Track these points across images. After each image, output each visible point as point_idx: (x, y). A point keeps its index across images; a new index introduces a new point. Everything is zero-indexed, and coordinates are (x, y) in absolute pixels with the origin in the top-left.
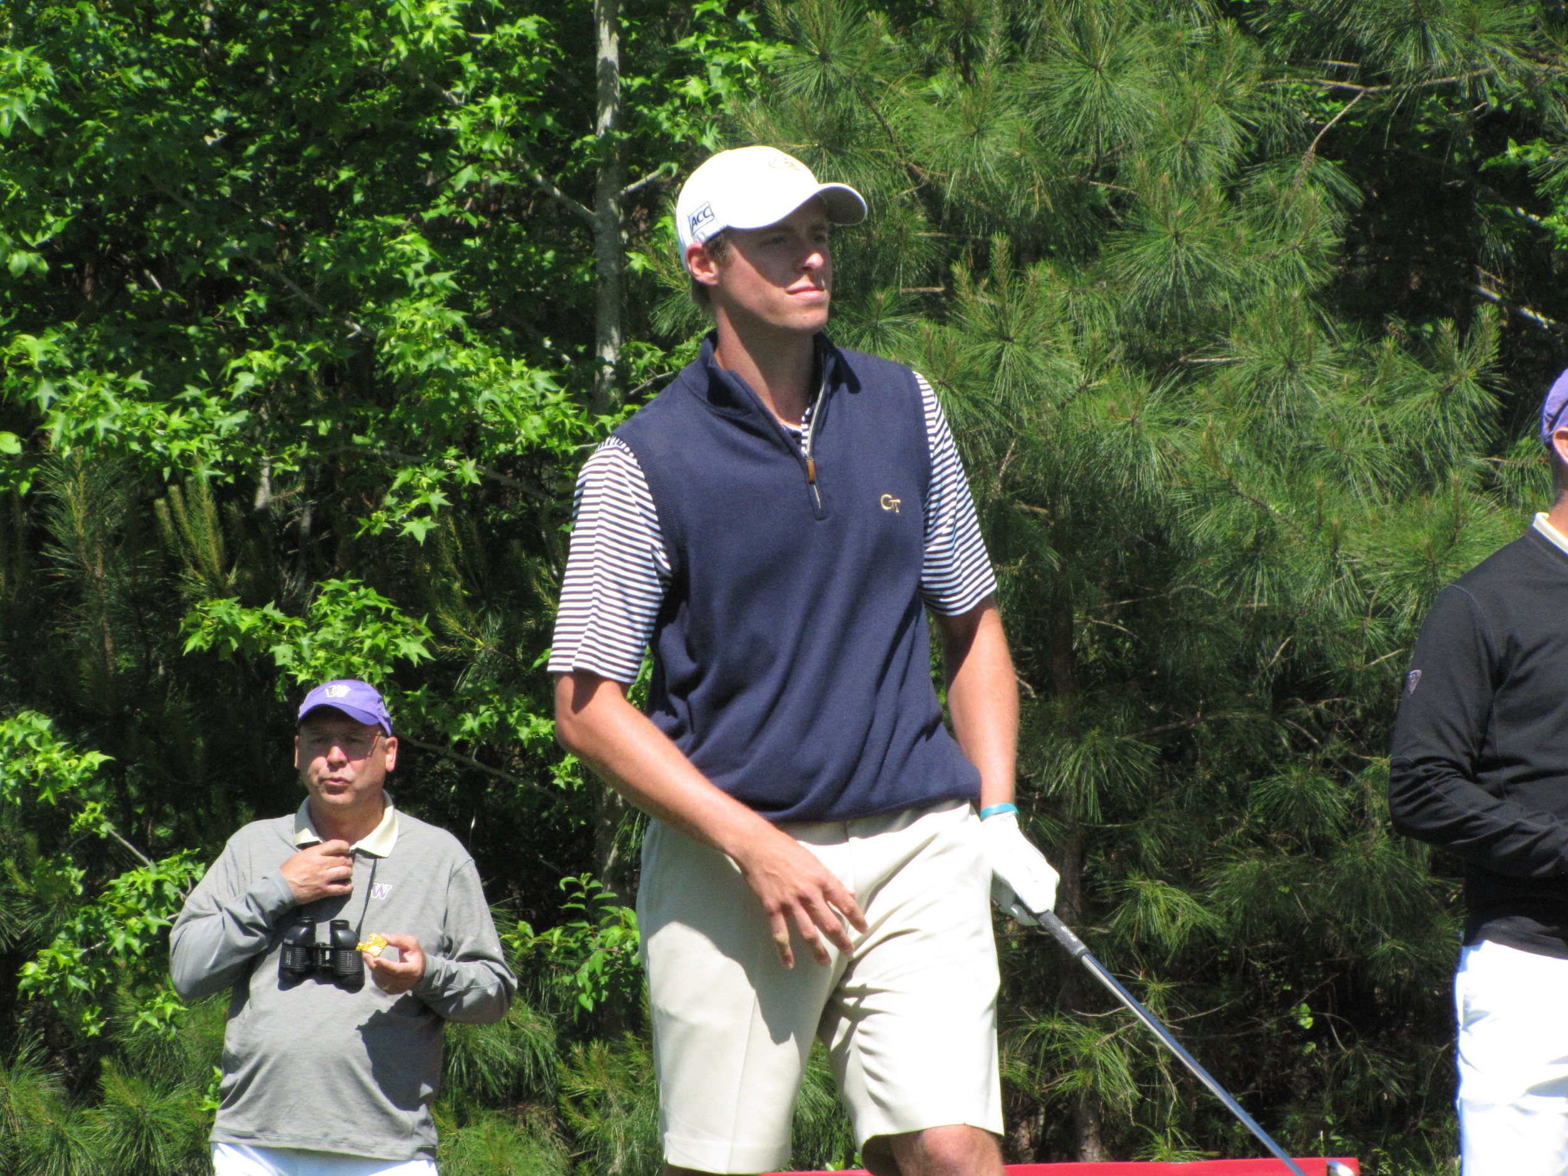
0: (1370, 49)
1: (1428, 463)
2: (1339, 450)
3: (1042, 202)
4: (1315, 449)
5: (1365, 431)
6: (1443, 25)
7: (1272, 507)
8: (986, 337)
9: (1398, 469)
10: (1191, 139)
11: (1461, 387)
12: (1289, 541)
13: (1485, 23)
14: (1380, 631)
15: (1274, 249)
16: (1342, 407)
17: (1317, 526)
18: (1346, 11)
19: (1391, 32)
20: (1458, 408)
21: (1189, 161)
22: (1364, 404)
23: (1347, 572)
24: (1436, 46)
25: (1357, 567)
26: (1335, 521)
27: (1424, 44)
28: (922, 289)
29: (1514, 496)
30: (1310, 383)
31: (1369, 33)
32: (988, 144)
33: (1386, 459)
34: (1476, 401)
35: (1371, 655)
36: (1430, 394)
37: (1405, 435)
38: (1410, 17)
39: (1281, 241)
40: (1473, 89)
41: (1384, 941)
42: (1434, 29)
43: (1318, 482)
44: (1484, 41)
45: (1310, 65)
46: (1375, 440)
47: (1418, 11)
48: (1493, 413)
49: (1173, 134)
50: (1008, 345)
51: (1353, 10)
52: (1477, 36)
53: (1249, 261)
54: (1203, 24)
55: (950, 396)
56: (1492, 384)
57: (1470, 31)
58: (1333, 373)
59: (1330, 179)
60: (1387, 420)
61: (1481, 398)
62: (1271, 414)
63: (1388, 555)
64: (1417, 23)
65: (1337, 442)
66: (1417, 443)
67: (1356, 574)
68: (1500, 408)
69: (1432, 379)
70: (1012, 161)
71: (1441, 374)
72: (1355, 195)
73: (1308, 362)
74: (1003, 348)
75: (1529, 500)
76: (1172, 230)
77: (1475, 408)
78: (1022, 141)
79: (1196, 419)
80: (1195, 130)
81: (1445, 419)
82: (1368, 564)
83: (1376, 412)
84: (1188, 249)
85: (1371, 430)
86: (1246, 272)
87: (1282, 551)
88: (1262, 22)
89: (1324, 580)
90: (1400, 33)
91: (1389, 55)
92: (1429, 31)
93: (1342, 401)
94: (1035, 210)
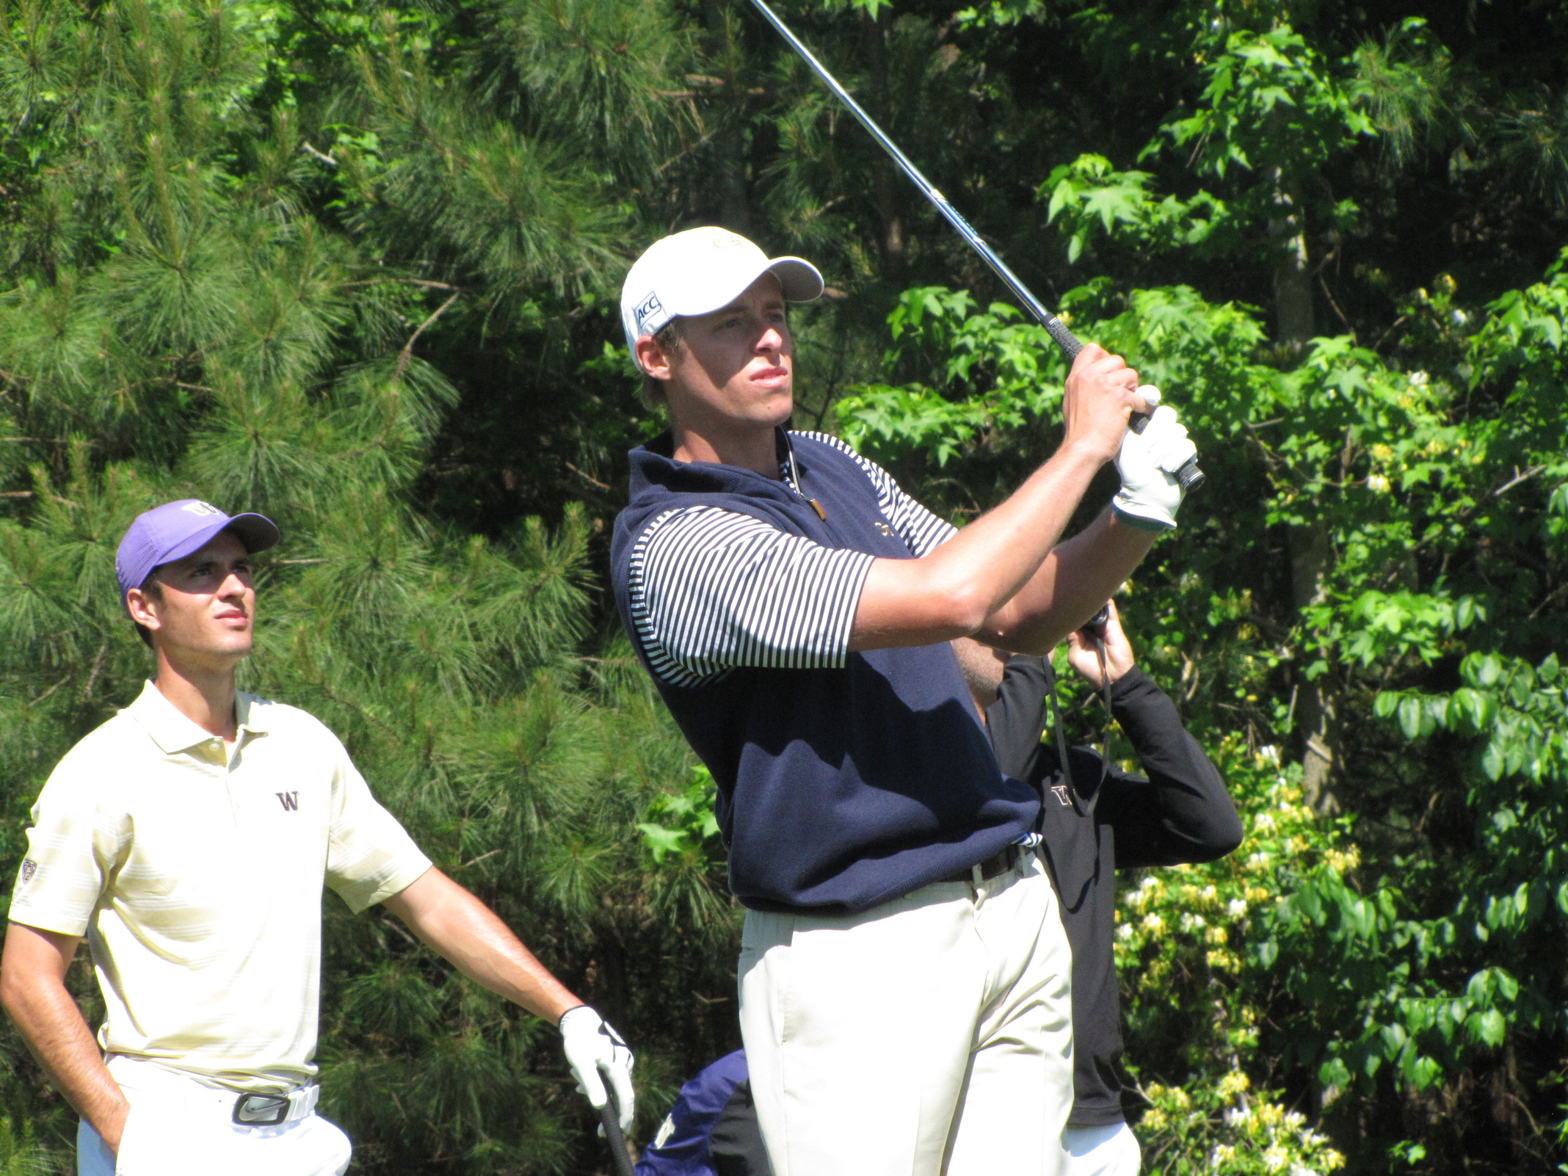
0: (465, 249)
1: (517, 659)
2: (429, 649)
3: (127, 404)
4: (406, 648)
5: (455, 630)
6: (539, 224)
7: (366, 710)
8: (68, 538)
9: (488, 667)
10: (273, 336)
11: (549, 584)
12: (383, 743)
13: (580, 222)
14: (475, 832)
15: (357, 446)
16: (431, 606)
17: (411, 730)
18: (441, 211)
19: (484, 231)
20: (548, 605)
21: (272, 359)
22: (453, 603)
23: (441, 773)
24: (532, 247)
25: (450, 769)
26: (428, 723)
27: (519, 244)
28: (10, 494)
29: (611, 695)
30: (399, 582)
31: (465, 233)
32: (70, 347)
33: (474, 659)
34: (565, 598)
35: (466, 857)
36: (519, 592)
37: (495, 633)
38: (505, 216)
39: (364, 439)
40: (568, 287)
41: (481, 1142)
42: (529, 228)
43: (411, 684)
44: (579, 239)
45: (405, 266)
46: (465, 639)
47: (514, 210)
48: (582, 610)
49: (255, 331)
50: (92, 545)
51: (447, 210)
52: (572, 235)
53: (333, 458)
54: (288, 220)
55: (34, 597)
56: (581, 580)
57: (564, 230)
58: (420, 570)
59: (426, 379)
60: (476, 619)
61: (569, 595)
62: (358, 613)
63: (482, 757)
64: (512, 221)
65: (426, 640)
66: (506, 640)
67: (450, 775)
68: (591, 605)
69: (522, 577)
70: (97, 363)
71: (529, 572)
72: (451, 394)
73: (393, 560)
74: (86, 548)
75: (626, 701)
76: (251, 429)
77: (564, 605)
78: (105, 342)
79: (284, 620)
80: (277, 327)
81: (534, 616)
82: (463, 766)
83: (466, 611)
84: (270, 448)
85: (461, 627)
86: (330, 470)
87: (375, 754)
88: (357, 222)
89: (417, 782)
90: (494, 233)
91: (483, 254)
92: (525, 231)
93: (430, 599)
94: (120, 410)
